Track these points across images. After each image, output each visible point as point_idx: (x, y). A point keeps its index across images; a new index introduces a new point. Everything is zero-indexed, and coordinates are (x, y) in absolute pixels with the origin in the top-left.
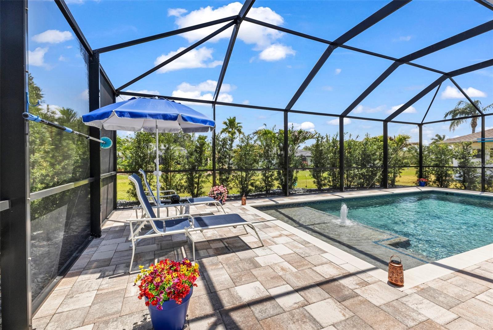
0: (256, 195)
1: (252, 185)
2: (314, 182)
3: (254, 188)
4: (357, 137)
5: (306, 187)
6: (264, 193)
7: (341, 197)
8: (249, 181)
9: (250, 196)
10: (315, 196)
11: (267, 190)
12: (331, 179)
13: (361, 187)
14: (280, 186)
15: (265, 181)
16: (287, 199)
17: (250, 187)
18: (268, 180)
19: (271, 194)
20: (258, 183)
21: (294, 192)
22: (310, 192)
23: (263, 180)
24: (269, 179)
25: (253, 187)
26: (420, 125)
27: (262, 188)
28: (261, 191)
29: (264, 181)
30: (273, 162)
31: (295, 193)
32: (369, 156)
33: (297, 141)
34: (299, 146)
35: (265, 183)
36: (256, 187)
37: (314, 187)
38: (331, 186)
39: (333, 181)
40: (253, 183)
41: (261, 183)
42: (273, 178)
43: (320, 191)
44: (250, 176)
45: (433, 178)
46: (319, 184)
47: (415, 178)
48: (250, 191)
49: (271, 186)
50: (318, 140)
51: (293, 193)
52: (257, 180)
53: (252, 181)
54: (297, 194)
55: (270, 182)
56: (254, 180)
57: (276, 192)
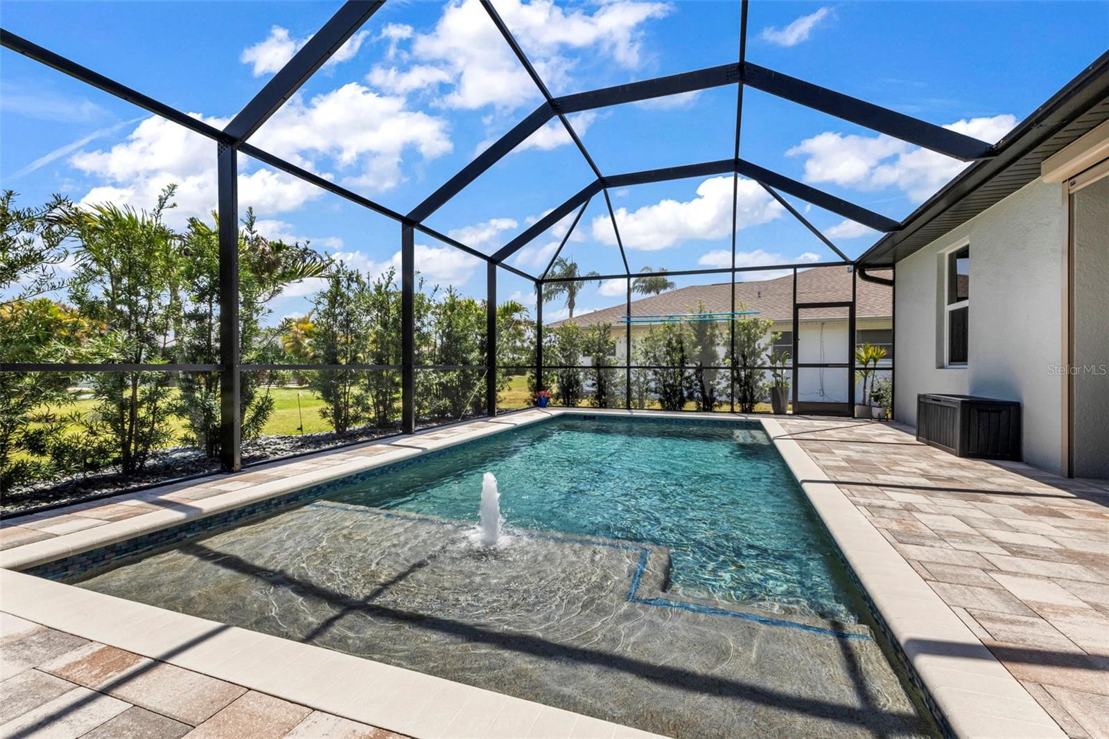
0: (58, 492)
1: (34, 443)
2: (324, 414)
3: (46, 460)
4: (435, 290)
5: (301, 429)
6: (110, 471)
7: (420, 451)
8: (13, 428)
9: (16, 500)
11: (127, 461)
12: (370, 402)
13: (443, 419)
14: (193, 435)
15: (115, 422)
16: (239, 485)
17: (18, 456)
18: (133, 415)
19: (154, 471)
20: (72, 432)
21: (258, 453)
22: (311, 445)
23: (106, 418)
24: (142, 413)
25: (43, 453)
26: (539, 283)
27: (101, 451)
28: (94, 467)
29: (109, 420)
30: (160, 338)
31: (261, 458)
32: (457, 340)
33: (271, 273)
34: (279, 291)
35: (119, 431)
36: (59, 452)
37: (325, 427)
38: (369, 420)
39: (376, 405)
40: (40, 433)
41: (94, 433)
42: (162, 404)
43: (343, 437)
44: (19, 405)
46: (340, 418)
48: (20, 472)
49: (148, 440)
50: (337, 282)
51: (253, 458)
52: (64, 420)
53: (33, 427)
54: (272, 457)
55: (143, 423)
56: (47, 418)
57: (176, 460)
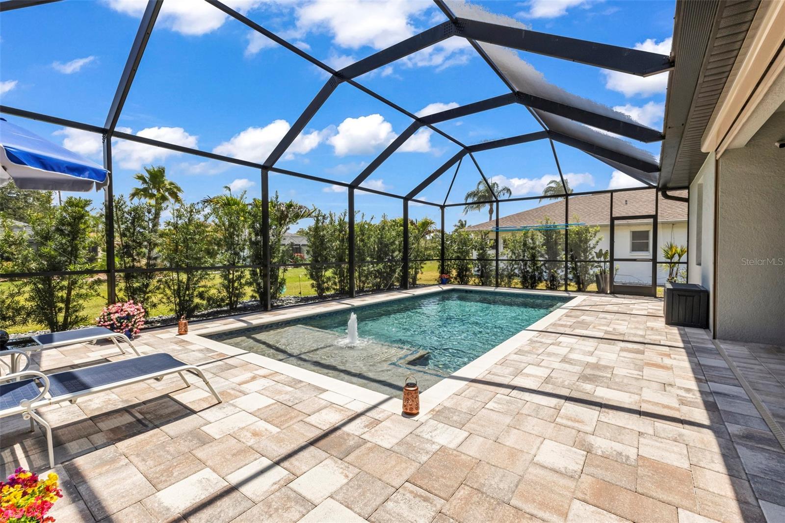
0: (209, 314)
1: (201, 296)
2: (313, 286)
3: (205, 302)
4: (372, 219)
5: (300, 293)
6: (225, 308)
7: (350, 306)
8: (195, 290)
9: (197, 316)
10: (313, 306)
11: (231, 304)
12: (337, 280)
13: (377, 290)
14: (257, 295)
15: (227, 288)
16: (268, 316)
17: (197, 300)
18: (233, 285)
19: (240, 309)
20: (213, 292)
21: (280, 304)
22: (306, 301)
23: (224, 286)
24: (236, 285)
25: (204, 300)
26: (442, 207)
27: (223, 300)
28: (220, 306)
29: (225, 287)
30: (242, 254)
31: (280, 306)
32: (386, 246)
33: (285, 220)
34: (289, 229)
35: (228, 292)
36: (209, 299)
37: (313, 293)
38: (337, 290)
39: (339, 282)
40: (203, 292)
41: (220, 292)
42: (243, 281)
43: (321, 298)
44: (197, 281)
45: (454, 273)
46: (320, 288)
47: (437, 274)
48: (197, 307)
49: (239, 296)
50: (318, 221)
51: (278, 306)
52: (210, 287)
53: (201, 289)
54: (286, 306)
55: (237, 289)
56: (204, 286)
57: (249, 305)
